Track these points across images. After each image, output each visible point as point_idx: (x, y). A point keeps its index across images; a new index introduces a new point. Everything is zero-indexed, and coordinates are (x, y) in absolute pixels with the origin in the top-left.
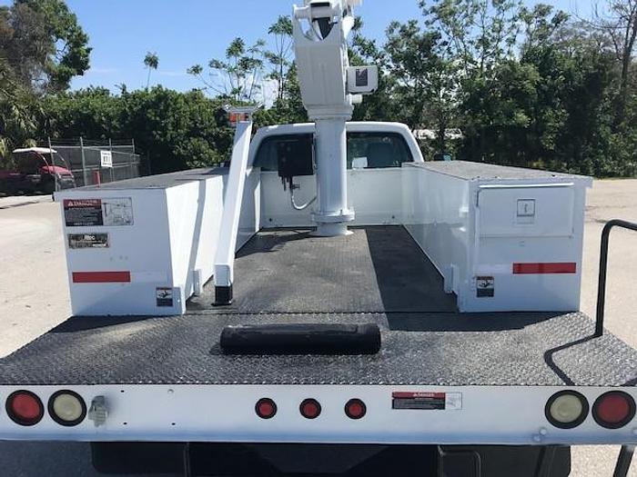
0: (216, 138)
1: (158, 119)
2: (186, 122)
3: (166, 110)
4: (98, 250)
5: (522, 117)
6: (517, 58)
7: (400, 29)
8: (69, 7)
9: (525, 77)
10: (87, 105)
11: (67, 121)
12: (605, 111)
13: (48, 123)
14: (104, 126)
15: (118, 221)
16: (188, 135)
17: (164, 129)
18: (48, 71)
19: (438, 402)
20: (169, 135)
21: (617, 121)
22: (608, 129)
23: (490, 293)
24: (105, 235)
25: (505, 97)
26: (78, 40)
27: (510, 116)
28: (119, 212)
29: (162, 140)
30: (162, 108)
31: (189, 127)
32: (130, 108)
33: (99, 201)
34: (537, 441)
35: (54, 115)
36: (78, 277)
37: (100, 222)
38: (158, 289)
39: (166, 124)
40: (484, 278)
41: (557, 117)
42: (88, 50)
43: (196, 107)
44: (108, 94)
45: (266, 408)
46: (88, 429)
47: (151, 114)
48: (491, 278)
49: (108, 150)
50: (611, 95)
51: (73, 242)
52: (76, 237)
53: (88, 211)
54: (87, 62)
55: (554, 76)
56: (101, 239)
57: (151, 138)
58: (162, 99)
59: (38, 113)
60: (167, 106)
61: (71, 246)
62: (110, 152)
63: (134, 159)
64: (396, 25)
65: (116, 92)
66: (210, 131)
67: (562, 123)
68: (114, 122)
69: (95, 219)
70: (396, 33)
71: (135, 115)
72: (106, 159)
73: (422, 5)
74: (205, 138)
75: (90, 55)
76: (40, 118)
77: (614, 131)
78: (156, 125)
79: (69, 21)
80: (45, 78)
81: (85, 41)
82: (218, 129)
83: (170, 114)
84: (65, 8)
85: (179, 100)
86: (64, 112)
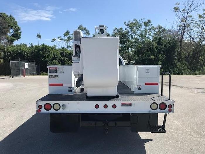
0: (61, 60)
1: (43, 54)
2: (52, 55)
3: (46, 51)
4: (56, 79)
5: (152, 57)
6: (151, 40)
7: (117, 30)
8: (15, 19)
9: (153, 45)
10: (20, 49)
11: (14, 54)
12: (176, 56)
13: (7, 54)
14: (25, 56)
15: (61, 72)
16: (52, 59)
17: (45, 57)
18: (7, 38)
19: (130, 105)
20: (46, 59)
21: (179, 59)
22: (177, 61)
23: (141, 89)
24: (58, 75)
25: (147, 51)
26: (17, 29)
27: (149, 56)
28: (61, 70)
29: (44, 60)
30: (44, 51)
31: (52, 57)
32: (35, 50)
33: (57, 68)
34: (149, 112)
35: (9, 52)
36: (51, 85)
37: (57, 73)
38: (69, 88)
39: (45, 56)
40: (139, 86)
41: (162, 57)
42: (21, 32)
43: (54, 51)
44: (27, 46)
45: (97, 106)
46: (61, 111)
47: (41, 52)
48: (141, 86)
49: (27, 63)
50: (177, 51)
51: (50, 77)
52: (51, 76)
53: (54, 70)
54: (20, 36)
55: (162, 45)
56: (57, 76)
57: (40, 60)
58: (44, 48)
59: (4, 51)
60: (46, 50)
61: (50, 78)
62: (28, 64)
63: (35, 66)
64: (116, 29)
65: (29, 45)
66: (59, 58)
67: (164, 59)
68: (29, 54)
69: (56, 72)
70: (116, 31)
71: (36, 53)
72: (27, 66)
73: (125, 23)
74: (58, 60)
75: (21, 34)
76: (5, 53)
77: (178, 61)
78: (42, 56)
79: (15, 23)
80: (6, 40)
81: (20, 30)
82: (61, 58)
83: (47, 53)
84: (14, 19)
85: (50, 49)
86: (13, 51)
